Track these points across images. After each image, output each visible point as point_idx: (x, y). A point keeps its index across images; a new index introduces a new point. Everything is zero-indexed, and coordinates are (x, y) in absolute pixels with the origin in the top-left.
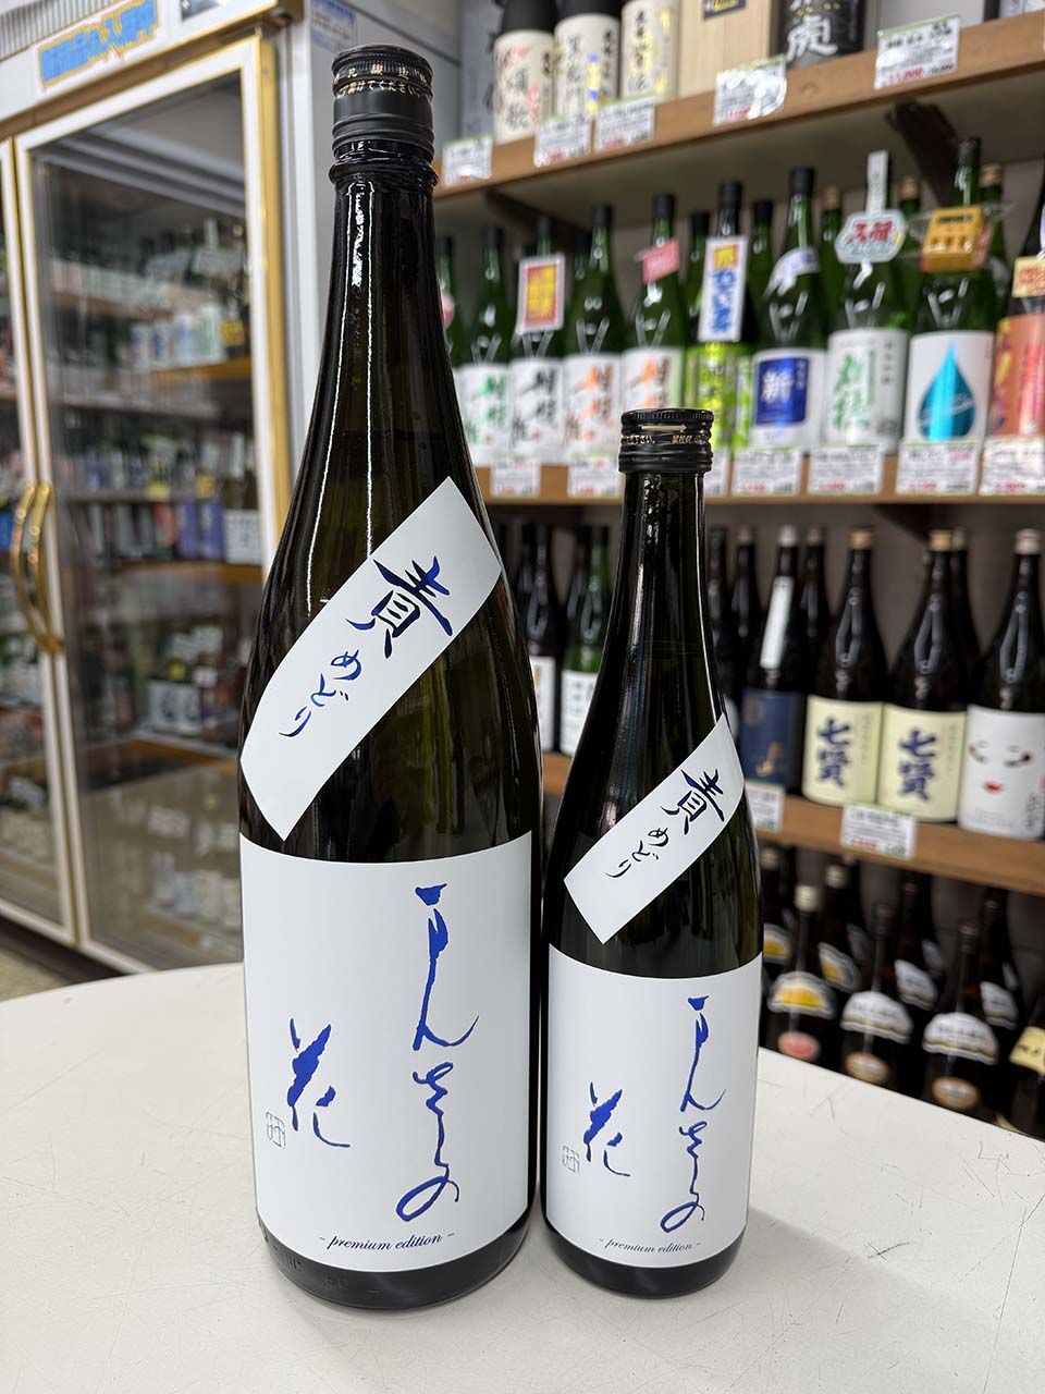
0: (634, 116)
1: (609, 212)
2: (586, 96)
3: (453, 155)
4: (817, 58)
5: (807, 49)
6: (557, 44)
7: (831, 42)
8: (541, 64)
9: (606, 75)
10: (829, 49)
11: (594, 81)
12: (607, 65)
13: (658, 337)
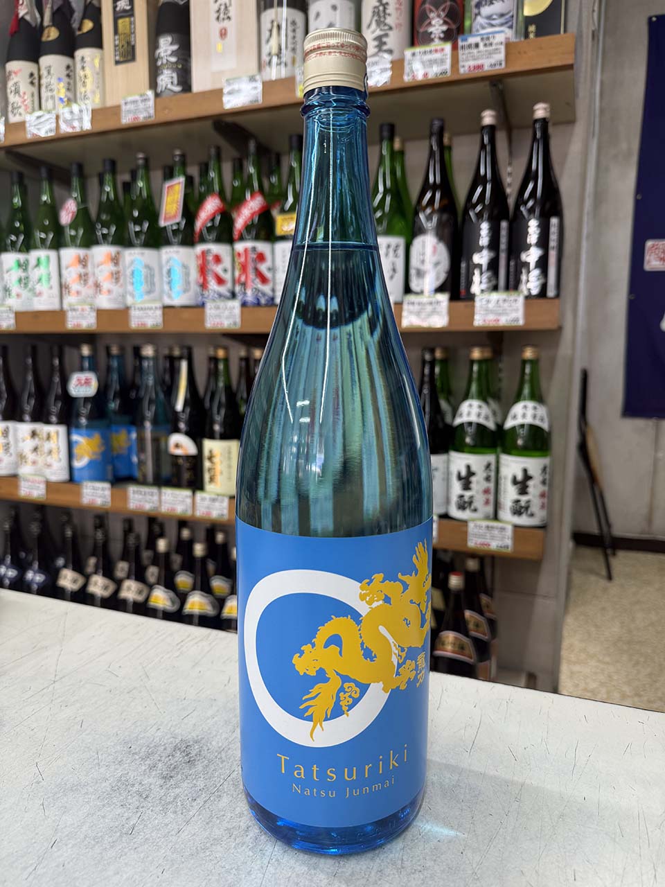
1: (80, 167)
2: (57, 101)
4: (172, 93)
5: (166, 88)
6: (39, 70)
7: (178, 84)
8: (29, 80)
9: (68, 89)
10: (178, 89)
11: (63, 93)
12: (69, 84)
13: (110, 239)
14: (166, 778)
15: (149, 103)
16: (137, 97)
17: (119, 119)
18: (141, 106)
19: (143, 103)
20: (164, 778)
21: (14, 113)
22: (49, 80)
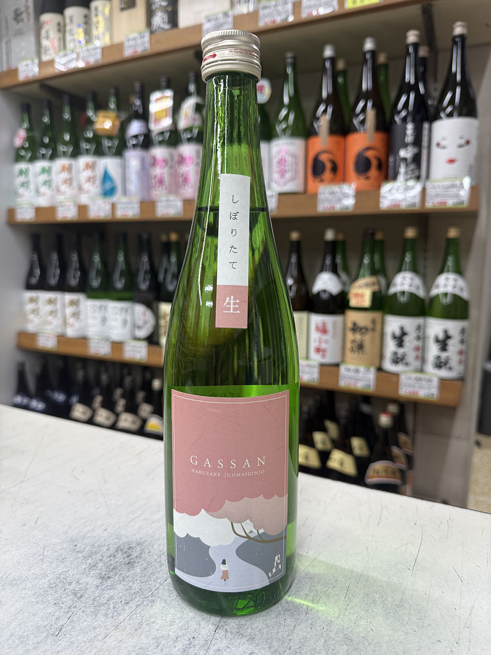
0: (93, 52)
2: (78, 44)
3: (22, 67)
4: (163, 31)
5: (159, 27)
6: (64, 19)
7: (168, 23)
8: (56, 28)
9: (86, 34)
10: (167, 26)
11: (80, 35)
12: (86, 29)
14: (104, 578)
15: (146, 39)
16: (136, 35)
17: (123, 54)
18: (139, 41)
19: (142, 40)
20: (102, 578)
21: (45, 54)
22: (71, 27)
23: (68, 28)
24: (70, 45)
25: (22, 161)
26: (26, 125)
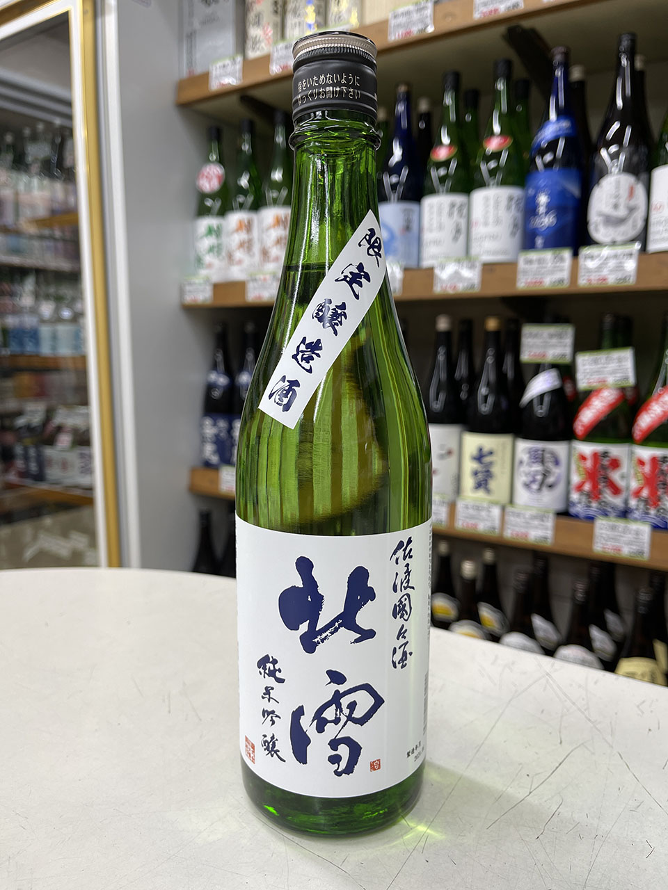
15: (426, 12)
16: (411, 8)
17: (387, 37)
18: (415, 16)
19: (419, 14)
21: (253, 49)
22: (297, 5)
23: (290, 6)
24: (294, 34)
25: (208, 215)
26: (214, 157)
